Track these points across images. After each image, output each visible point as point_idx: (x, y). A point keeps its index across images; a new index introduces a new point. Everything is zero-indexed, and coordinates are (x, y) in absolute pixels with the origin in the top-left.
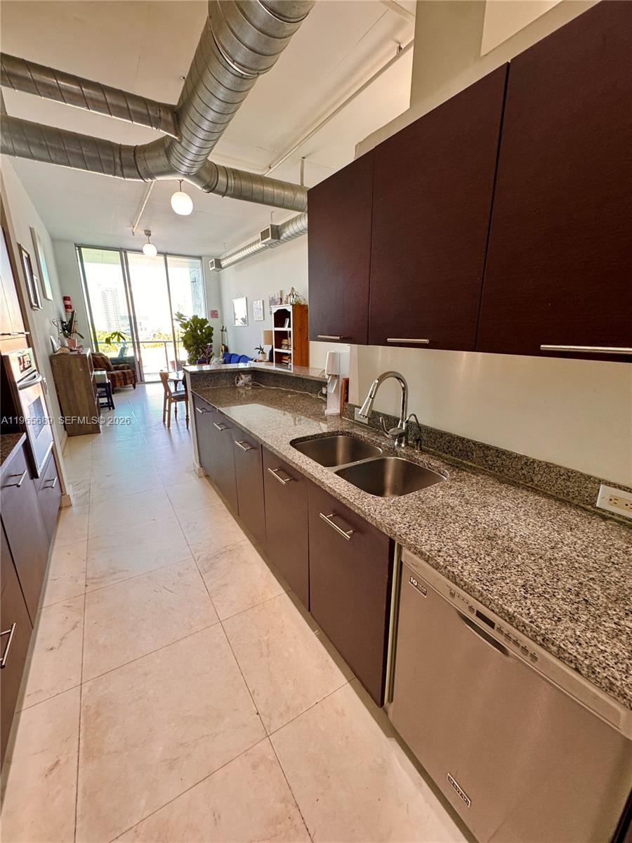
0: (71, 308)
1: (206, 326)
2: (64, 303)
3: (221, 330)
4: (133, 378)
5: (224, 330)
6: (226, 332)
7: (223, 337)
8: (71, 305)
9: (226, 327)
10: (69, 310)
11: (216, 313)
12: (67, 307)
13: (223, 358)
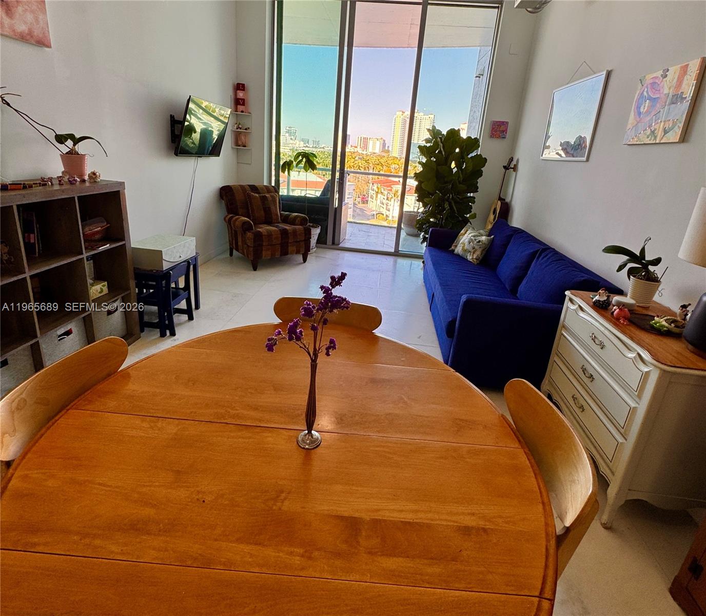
3: (505, 167)
4: (302, 244)
5: (512, 166)
6: (514, 173)
7: (504, 183)
8: (243, 100)
9: (518, 161)
10: (240, 108)
11: (502, 128)
12: (238, 103)
13: (489, 235)
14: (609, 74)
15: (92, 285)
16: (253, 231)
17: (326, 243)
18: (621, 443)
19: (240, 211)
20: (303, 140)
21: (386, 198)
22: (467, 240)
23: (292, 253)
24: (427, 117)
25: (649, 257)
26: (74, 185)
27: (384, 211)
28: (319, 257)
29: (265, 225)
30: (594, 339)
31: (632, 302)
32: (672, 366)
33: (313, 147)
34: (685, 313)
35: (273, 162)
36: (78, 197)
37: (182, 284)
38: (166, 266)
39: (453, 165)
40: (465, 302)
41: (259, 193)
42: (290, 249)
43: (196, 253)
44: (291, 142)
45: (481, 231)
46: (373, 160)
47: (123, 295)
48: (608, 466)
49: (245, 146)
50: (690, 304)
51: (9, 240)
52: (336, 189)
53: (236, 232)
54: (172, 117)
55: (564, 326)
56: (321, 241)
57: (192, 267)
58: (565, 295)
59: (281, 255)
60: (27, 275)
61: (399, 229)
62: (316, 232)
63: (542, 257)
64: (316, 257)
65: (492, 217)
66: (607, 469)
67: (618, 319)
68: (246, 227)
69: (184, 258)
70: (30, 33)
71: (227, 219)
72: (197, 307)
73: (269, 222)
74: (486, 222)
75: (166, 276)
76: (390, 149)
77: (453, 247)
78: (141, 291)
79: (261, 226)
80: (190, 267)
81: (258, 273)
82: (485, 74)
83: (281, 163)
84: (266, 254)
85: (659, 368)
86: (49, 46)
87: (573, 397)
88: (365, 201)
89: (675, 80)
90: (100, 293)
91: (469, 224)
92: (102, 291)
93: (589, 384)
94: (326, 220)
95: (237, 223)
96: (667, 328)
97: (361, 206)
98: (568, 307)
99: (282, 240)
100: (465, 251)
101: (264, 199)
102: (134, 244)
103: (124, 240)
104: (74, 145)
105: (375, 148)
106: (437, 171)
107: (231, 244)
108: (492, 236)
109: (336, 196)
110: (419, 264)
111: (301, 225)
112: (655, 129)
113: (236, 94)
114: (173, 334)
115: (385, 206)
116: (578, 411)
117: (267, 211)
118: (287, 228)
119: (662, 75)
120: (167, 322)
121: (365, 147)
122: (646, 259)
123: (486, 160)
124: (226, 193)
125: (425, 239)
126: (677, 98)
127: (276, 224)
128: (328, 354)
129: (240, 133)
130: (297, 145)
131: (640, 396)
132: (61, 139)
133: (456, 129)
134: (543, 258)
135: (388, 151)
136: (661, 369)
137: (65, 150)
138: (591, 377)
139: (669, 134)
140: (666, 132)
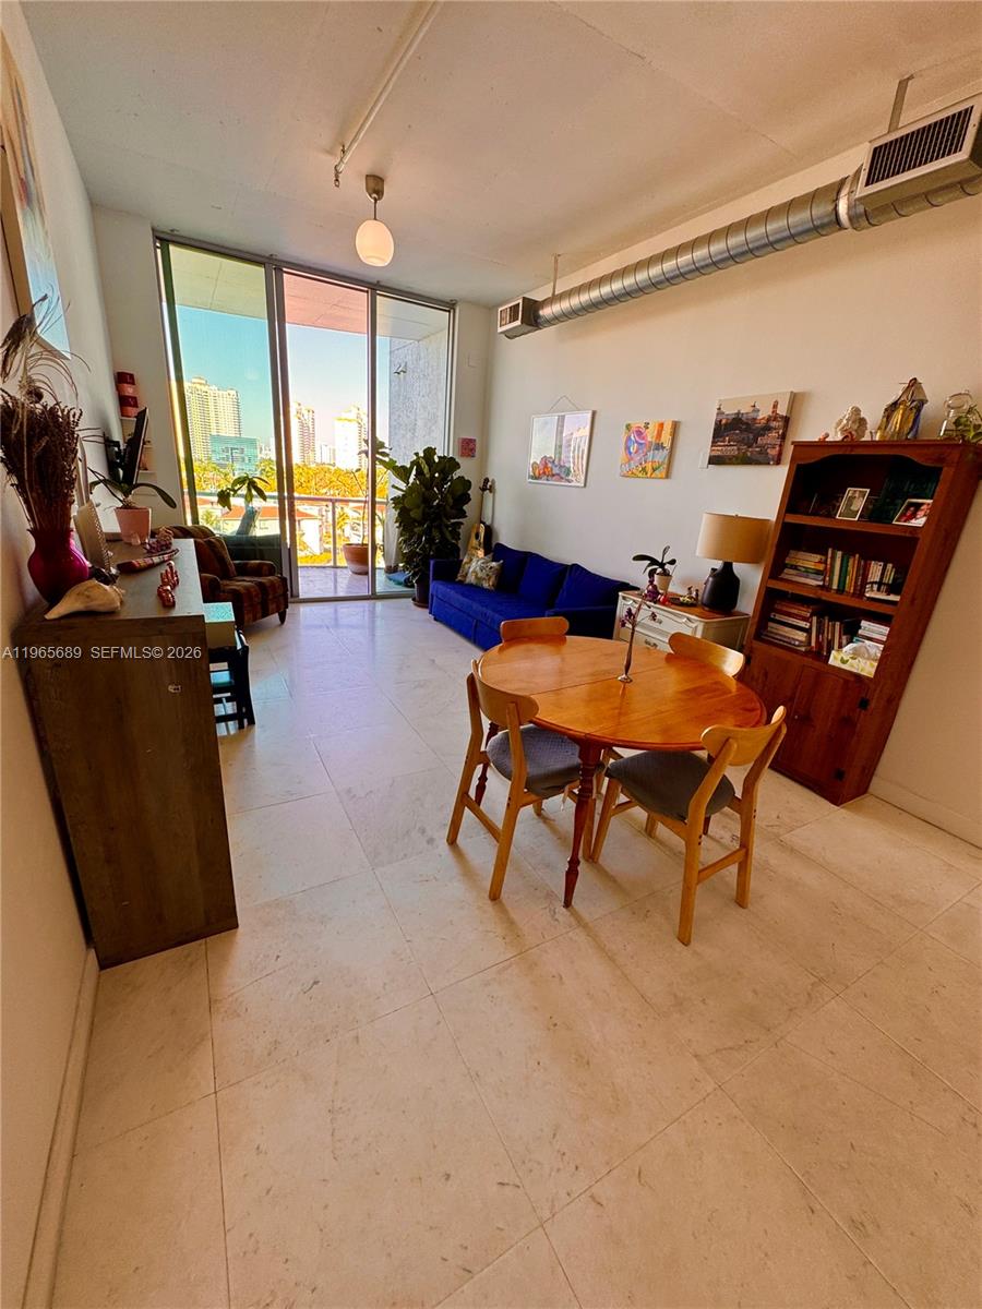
0: (136, 405)
2: (118, 389)
3: (481, 488)
4: (282, 599)
5: (488, 487)
6: (492, 495)
7: (483, 505)
8: (133, 397)
9: (494, 482)
10: (131, 411)
11: (470, 446)
12: (125, 401)
13: (496, 561)
14: (594, 413)
16: (225, 590)
22: (477, 568)
23: (271, 614)
42: (270, 608)
49: (146, 468)
54: (105, 436)
58: (619, 596)
65: (475, 543)
77: (461, 578)
79: (225, 582)
85: (702, 621)
89: (655, 432)
98: (623, 604)
99: (262, 596)
100: (478, 579)
101: (211, 544)
108: (501, 561)
112: (645, 467)
114: (252, 722)
118: (260, 580)
119: (644, 427)
120: (244, 710)
126: (659, 446)
139: (657, 472)
140: (654, 470)
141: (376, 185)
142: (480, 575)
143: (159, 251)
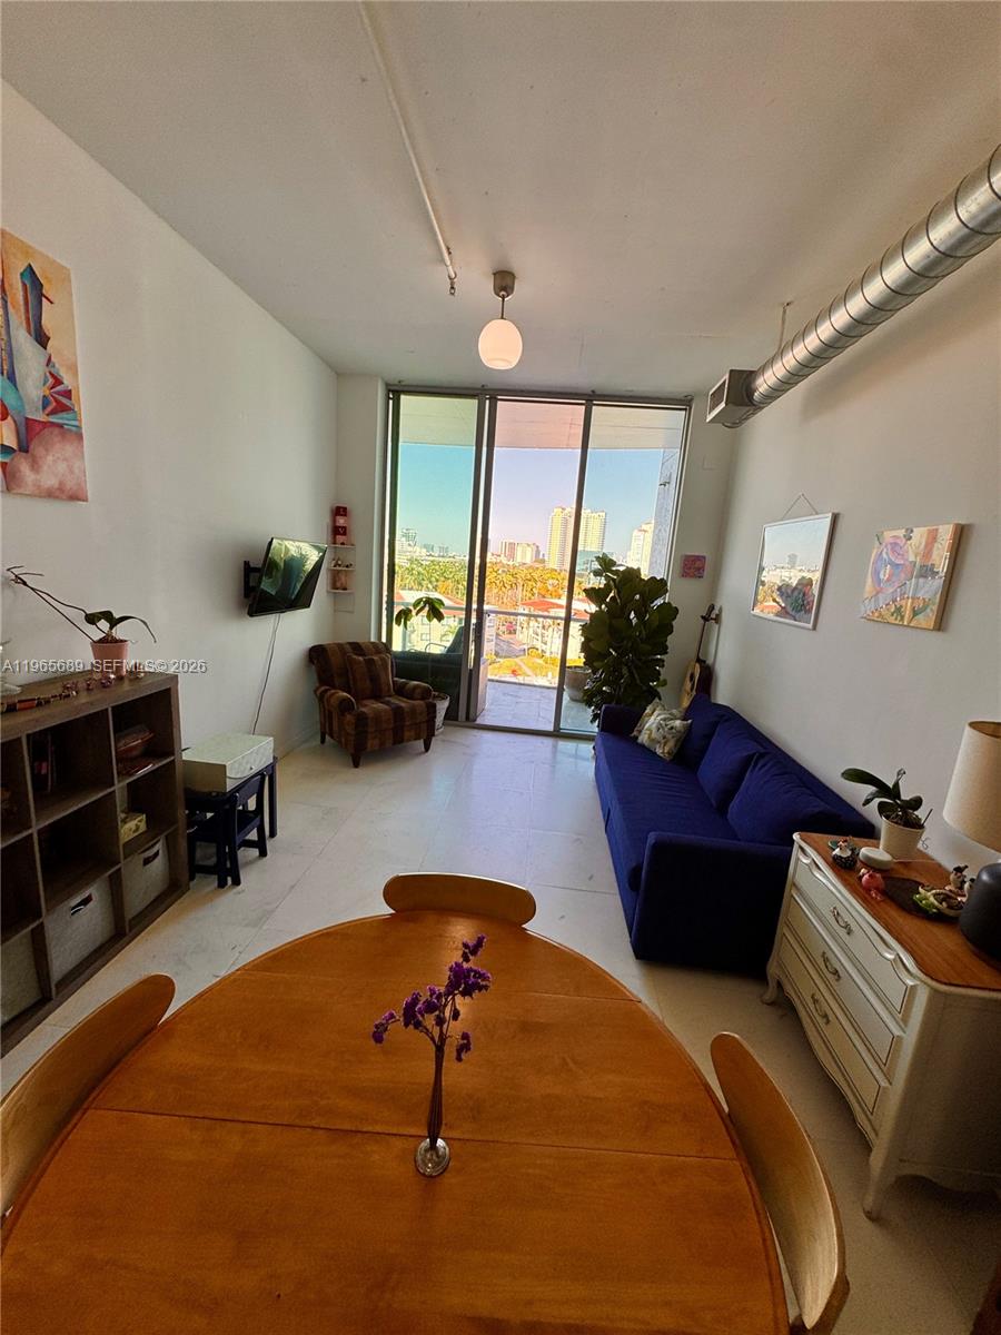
0: (344, 534)
1: (659, 602)
3: (703, 617)
4: (424, 726)
5: (713, 616)
6: (717, 626)
7: (702, 639)
8: (345, 528)
9: (721, 610)
10: (340, 538)
11: (698, 564)
12: (337, 531)
13: (684, 719)
14: (835, 519)
15: (124, 821)
16: (354, 712)
17: (456, 719)
18: (884, 1088)
19: (337, 681)
20: (425, 546)
21: (540, 625)
22: (654, 726)
23: (409, 740)
24: (596, 515)
25: (906, 795)
26: (107, 690)
27: (539, 645)
28: (448, 741)
29: (373, 701)
30: (837, 916)
31: (886, 857)
32: (946, 984)
33: (439, 556)
34: (960, 879)
35: (385, 599)
36: (113, 708)
37: (252, 804)
38: (230, 785)
39: (632, 615)
40: (654, 844)
41: (363, 655)
42: (407, 734)
43: (274, 758)
44: (410, 549)
45: (674, 711)
46: (523, 574)
47: (165, 834)
48: (869, 1120)
49: (345, 589)
50: (966, 867)
51: (13, 783)
52: (472, 637)
53: (330, 712)
54: (246, 564)
55: (794, 884)
56: (451, 716)
57: (267, 778)
58: (793, 841)
59: (394, 744)
60: (34, 830)
61: (560, 691)
62: (442, 706)
63: (759, 766)
64: (443, 741)
65: (688, 685)
66: (866, 1122)
67: (868, 890)
68: (345, 707)
69: (256, 769)
70: (61, 489)
71: (318, 693)
72: (273, 834)
73: (377, 696)
74: (680, 690)
75: (231, 798)
76: (546, 558)
77: (635, 733)
78: (192, 814)
79: (366, 702)
80: (264, 780)
81: (361, 772)
82: (673, 482)
83: (395, 613)
84: (372, 743)
85: (929, 985)
86: (86, 500)
87: (812, 997)
88: (512, 631)
89: (922, 546)
90: (134, 832)
91: (657, 700)
92: (138, 828)
93: (833, 983)
94: (458, 684)
95: (332, 701)
96: (936, 908)
97: (506, 637)
98: (798, 859)
99: (395, 722)
100: (652, 740)
101: (370, 662)
102: (186, 756)
103: (173, 754)
104: (111, 628)
105: (525, 556)
106: (611, 626)
107: (323, 726)
108: (690, 721)
109: (472, 647)
110: (587, 749)
111: (423, 699)
112: (901, 606)
113: (334, 521)
114: (237, 882)
115: (540, 638)
116: (821, 1022)
117: (375, 679)
118: (403, 705)
119: (905, 536)
120: (228, 865)
121: (512, 556)
122: (903, 798)
123: (677, 610)
124: (317, 655)
125: (595, 717)
126: (927, 571)
127: (387, 699)
128: (459, 1059)
129: (339, 571)
130: (417, 554)
131: (905, 1020)
132: (92, 619)
133: (636, 568)
134: (760, 769)
135: (543, 561)
136: (932, 988)
137: (98, 636)
138: (836, 972)
139: (920, 616)
140: (915, 613)
141: (504, 282)
142: (653, 736)
143: (391, 402)
